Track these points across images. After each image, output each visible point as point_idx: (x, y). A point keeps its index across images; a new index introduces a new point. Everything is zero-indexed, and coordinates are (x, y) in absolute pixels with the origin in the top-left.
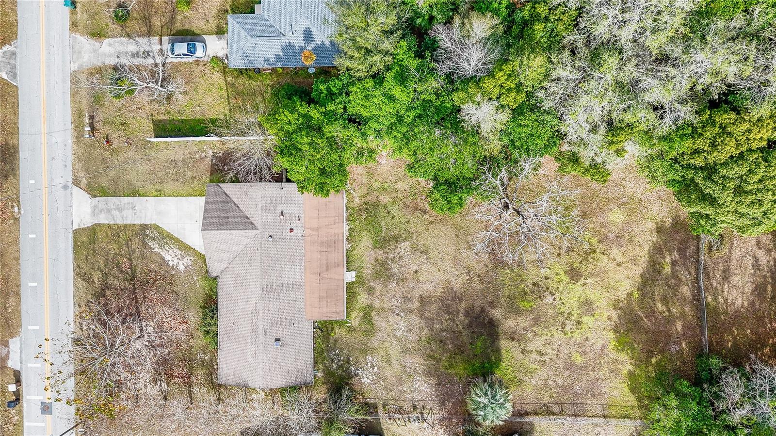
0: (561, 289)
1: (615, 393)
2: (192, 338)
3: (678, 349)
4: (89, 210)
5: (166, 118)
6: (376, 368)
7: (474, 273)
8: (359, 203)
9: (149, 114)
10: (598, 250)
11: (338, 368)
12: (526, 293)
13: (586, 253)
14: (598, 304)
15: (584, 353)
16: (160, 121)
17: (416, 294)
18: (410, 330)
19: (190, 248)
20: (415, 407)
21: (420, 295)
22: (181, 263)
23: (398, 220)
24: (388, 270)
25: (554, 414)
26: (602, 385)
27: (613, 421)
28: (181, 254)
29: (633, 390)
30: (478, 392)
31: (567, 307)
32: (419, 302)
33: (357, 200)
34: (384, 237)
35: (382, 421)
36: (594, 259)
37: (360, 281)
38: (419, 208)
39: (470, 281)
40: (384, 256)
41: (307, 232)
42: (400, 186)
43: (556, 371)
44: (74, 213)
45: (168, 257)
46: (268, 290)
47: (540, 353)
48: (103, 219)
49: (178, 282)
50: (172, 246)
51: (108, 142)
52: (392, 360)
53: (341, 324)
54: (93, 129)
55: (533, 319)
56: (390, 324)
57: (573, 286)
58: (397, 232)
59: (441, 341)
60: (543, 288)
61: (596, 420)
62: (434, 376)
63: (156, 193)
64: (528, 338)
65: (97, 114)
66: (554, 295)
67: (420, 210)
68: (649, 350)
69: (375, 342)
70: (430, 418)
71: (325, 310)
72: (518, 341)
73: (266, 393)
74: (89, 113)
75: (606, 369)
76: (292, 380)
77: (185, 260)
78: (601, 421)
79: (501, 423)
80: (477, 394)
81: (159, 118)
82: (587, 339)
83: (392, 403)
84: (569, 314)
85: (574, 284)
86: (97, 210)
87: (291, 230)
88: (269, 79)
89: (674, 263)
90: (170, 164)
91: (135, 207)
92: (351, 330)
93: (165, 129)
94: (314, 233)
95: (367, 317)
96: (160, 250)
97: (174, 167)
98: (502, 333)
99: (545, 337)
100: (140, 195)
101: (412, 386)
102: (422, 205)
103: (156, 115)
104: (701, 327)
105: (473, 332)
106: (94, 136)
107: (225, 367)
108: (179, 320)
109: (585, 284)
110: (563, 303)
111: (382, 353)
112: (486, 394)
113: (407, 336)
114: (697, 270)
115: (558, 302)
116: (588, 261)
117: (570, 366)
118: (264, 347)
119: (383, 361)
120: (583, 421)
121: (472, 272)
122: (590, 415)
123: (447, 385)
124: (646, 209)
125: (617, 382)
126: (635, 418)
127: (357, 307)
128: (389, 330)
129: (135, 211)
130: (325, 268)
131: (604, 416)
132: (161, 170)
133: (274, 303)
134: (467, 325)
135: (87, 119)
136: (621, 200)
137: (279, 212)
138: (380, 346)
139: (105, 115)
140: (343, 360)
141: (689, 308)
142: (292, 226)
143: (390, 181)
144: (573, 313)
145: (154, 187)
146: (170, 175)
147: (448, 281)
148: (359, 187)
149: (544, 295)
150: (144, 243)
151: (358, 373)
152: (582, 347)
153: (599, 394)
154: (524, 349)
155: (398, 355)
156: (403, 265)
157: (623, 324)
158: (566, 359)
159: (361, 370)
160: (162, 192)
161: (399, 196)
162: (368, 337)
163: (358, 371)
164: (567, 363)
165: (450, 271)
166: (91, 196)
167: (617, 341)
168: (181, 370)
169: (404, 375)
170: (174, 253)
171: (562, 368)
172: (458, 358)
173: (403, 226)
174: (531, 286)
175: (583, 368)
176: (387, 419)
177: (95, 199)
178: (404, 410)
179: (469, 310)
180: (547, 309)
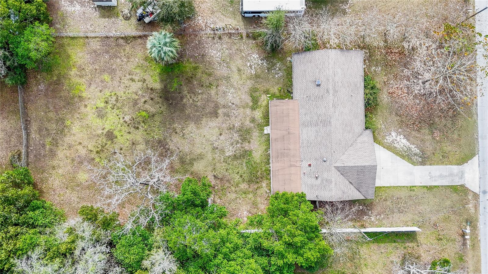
0: (119, 125)
1: (81, 55)
2: (385, 82)
3: (40, 87)
4: (466, 175)
5: (407, 244)
6: (248, 65)
8: (263, 183)
9: (420, 247)
10: (95, 153)
11: (275, 64)
12: (143, 122)
13: (103, 151)
14: (94, 116)
15: (102, 81)
16: (412, 241)
17: (220, 119)
18: (224, 93)
19: (387, 149)
20: (220, 38)
21: (217, 118)
22: (394, 137)
23: (235, 171)
24: (241, 136)
25: (122, 38)
26: (89, 60)
27: (82, 35)
28: (394, 144)
29: (69, 56)
30: (170, 54)
31: (115, 113)
32: (218, 113)
33: (264, 185)
34: (244, 158)
35: (243, 27)
36: (98, 147)
37: (261, 128)
39: (183, 129)
40: (244, 145)
41: (298, 164)
42: (233, 196)
43: (121, 68)
44: (478, 173)
45: (404, 141)
46: (326, 123)
47: (132, 80)
48: (455, 169)
49: (396, 123)
50: (401, 149)
52: (237, 71)
53: (273, 96)
54: (463, 235)
55: (138, 104)
56: (238, 97)
57: (111, 127)
58: (235, 163)
59: (202, 86)
60: (132, 126)
61: (93, 35)
62: (207, 61)
63: (414, 188)
64: (141, 91)
65: (460, 247)
66: (124, 121)
67: (219, 179)
68: (59, 85)
69: (250, 83)
70: (209, 31)
71: (284, 108)
72: (148, 88)
73: (329, 44)
74: (466, 248)
75: (87, 71)
76: (308, 55)
77: (391, 140)
78: (89, 35)
79: (154, 33)
80: (172, 52)
81: (413, 244)
82: (101, 91)
83: (236, 41)
84: (113, 109)
85: (110, 129)
86: (460, 175)
87: (310, 165)
88: (330, 272)
89: (44, 146)
90: (404, 210)
91: (430, 178)
92: (267, 92)
93: (408, 235)
94: (294, 163)
95: (255, 101)
96: (410, 146)
97: (400, 208)
98: (159, 93)
99: (130, 91)
100: (427, 187)
101: (222, 54)
102: (217, 182)
103: (415, 247)
104: (24, 102)
105: (180, 93)
106: (463, 231)
107: (359, 63)
108: (395, 95)
109: (103, 129)
110: (118, 116)
111: (244, 76)
112: (165, 53)
113: (226, 89)
114: (28, 141)
115: (121, 116)
116: (101, 146)
117: (112, 72)
118: (328, 80)
119: (243, 70)
120: (102, 33)
121: (181, 135)
122: (97, 38)
123: (198, 55)
124: (63, 182)
125: (80, 62)
126: (67, 37)
127: (262, 108)
128: (239, 93)
129: (430, 175)
130: (285, 137)
131: (88, 38)
132: (410, 205)
133: (321, 112)
134: (184, 98)
135: (468, 243)
136: (80, 188)
137: (319, 179)
138: (246, 81)
139: (454, 246)
140: (272, 70)
141: (33, 115)
142: (309, 168)
143: (240, 199)
144: (111, 109)
145: (416, 193)
146: (404, 202)
147: (198, 128)
148: (263, 194)
149: (131, 120)
150: (423, 151)
151: (262, 61)
152: (104, 86)
153: (91, 53)
154: (143, 83)
155: (233, 75)
156: (230, 139)
157: (76, 102)
158: (115, 77)
159: (259, 63)
160: (409, 189)
161: (234, 188)
162: (254, 87)
163: (262, 62)
164: (114, 74)
165: (196, 135)
166: (464, 185)
167: (80, 90)
168: (393, 58)
169: (228, 60)
170: (399, 144)
171: (117, 70)
172: (190, 75)
173: (230, 166)
174: (140, 127)
175: (103, 70)
176: (240, 28)
177: (461, 183)
178: (228, 36)
179: (183, 109)
180: (129, 111)
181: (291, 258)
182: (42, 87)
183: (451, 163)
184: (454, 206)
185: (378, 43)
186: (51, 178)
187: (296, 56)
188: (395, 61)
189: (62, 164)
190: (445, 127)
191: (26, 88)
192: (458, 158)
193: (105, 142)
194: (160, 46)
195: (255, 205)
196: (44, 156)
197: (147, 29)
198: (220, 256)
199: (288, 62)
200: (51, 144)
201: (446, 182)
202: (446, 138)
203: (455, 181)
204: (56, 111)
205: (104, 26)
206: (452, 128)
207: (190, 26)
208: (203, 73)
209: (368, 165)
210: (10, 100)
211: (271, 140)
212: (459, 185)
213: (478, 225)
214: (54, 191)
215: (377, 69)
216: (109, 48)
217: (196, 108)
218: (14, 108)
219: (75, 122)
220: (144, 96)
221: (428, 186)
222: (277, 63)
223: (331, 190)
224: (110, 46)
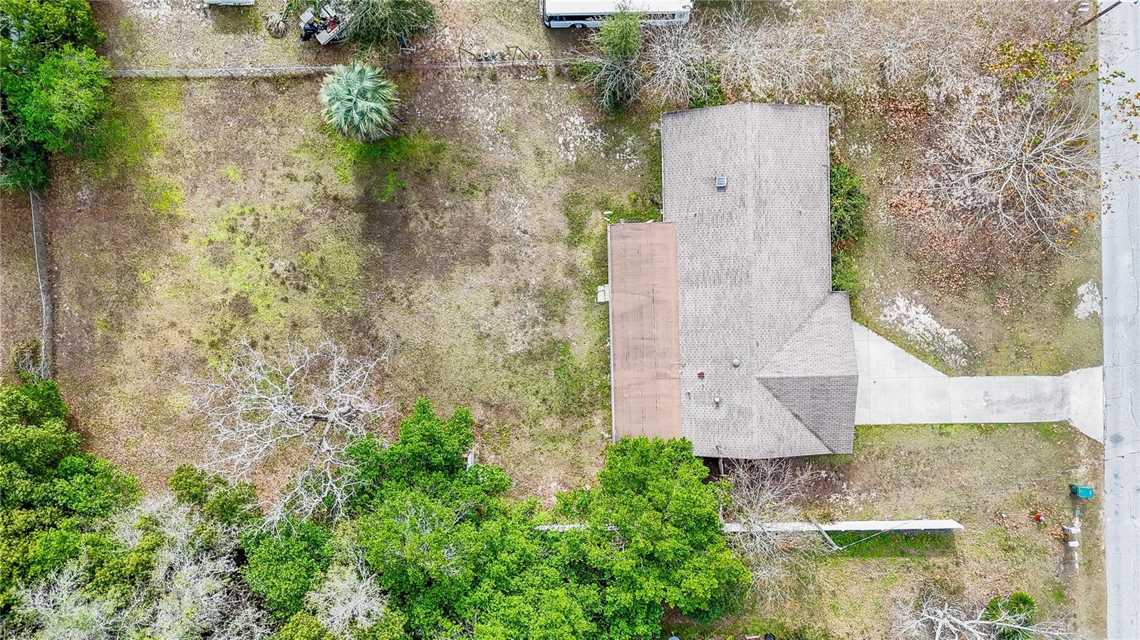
0: (262, 283)
2: (881, 180)
3: (79, 193)
4: (1073, 399)
5: (932, 560)
6: (560, 142)
7: (402, 304)
8: (595, 418)
9: (962, 566)
10: (207, 346)
11: (624, 139)
13: (225, 342)
14: (205, 261)
15: (222, 181)
16: (943, 553)
17: (495, 268)
18: (504, 207)
19: (886, 336)
20: (494, 78)
21: (489, 265)
22: (903, 310)
23: (529, 388)
24: (544, 306)
25: (267, 80)
26: (192, 130)
27: (174, 72)
28: (903, 325)
29: (145, 123)
30: (375, 116)
31: (251, 255)
32: (490, 255)
33: (597, 420)
34: (551, 359)
35: (547, 52)
36: (213, 334)
37: (590, 287)
38: (493, 410)
39: (408, 291)
40: (550, 329)
41: (674, 373)
42: (526, 446)
43: (266, 150)
44: (1101, 393)
45: (927, 319)
46: (740, 276)
47: (292, 178)
48: (1046, 383)
49: (908, 276)
50: (919, 338)
51: (1038, 519)
52: (533, 156)
53: (619, 214)
54: (1065, 539)
55: (305, 233)
56: (538, 217)
57: (243, 288)
58: (530, 369)
59: (453, 190)
60: (291, 284)
61: (200, 73)
62: (463, 132)
63: (949, 429)
64: (312, 202)
65: (1058, 568)
66: (273, 274)
67: (492, 406)
68: (122, 190)
69: (563, 185)
70: (468, 63)
71: (643, 241)
72: (327, 197)
73: (749, 90)
74: (1072, 569)
75: (188, 156)
76: (699, 116)
77: (895, 315)
78: (191, 73)
79: (335, 68)
80: (378, 112)
81: (945, 558)
82: (219, 204)
83: (532, 84)
84: (248, 244)
85: (242, 292)
86: (1060, 396)
87: (701, 375)
88: (749, 623)
89: (90, 329)
90: (924, 481)
91: (987, 406)
92: (603, 204)
93: (933, 539)
94: (664, 371)
95: (577, 225)
96: (940, 331)
97: (915, 475)
99: (286, 204)
100: (979, 426)
101: (499, 115)
102: (488, 414)
103: (950, 565)
104: (45, 230)
105: (401, 207)
106: (1064, 530)
107: (817, 136)
108: (905, 211)
109: (225, 292)
110: (258, 260)
111: (550, 168)
112: (362, 114)
113: (509, 197)
114: (53, 320)
115: (267, 261)
116: (221, 329)
117: (245, 159)
118: (744, 176)
119: (549, 153)
120: (221, 69)
121: (404, 306)
122: (210, 81)
123: (442, 117)
124: (135, 413)
125: (171, 135)
126: (140, 79)
127: (593, 242)
128: (540, 207)
129: (987, 398)
130: (644, 310)
131: (188, 80)
132: (939, 469)
133: (728, 251)
134: (410, 219)
135: (1077, 558)
136: (174, 427)
137: (723, 408)
138: (554, 179)
139: (1044, 564)
140: (616, 153)
141: (64, 257)
142: (700, 383)
143: (542, 454)
144: (242, 244)
145: (953, 440)
146: (924, 461)
147: (444, 289)
148: (594, 443)
149: (289, 271)
150: (969, 343)
151: (591, 132)
152: (226, 190)
153: (197, 115)
154: (317, 183)
155: (524, 165)
156: (518, 314)
157: (163, 229)
158: (251, 170)
159: (585, 137)
160: (937, 432)
161: (528, 429)
162: (574, 193)
163: (591, 135)
164: (249, 163)
165: (440, 306)
166: (1068, 423)
167: (172, 202)
168: (901, 122)
169: (513, 131)
170: (915, 326)
171: (257, 155)
172: (424, 164)
173: (519, 377)
174: (309, 287)
175: (224, 155)
176: (540, 56)
177: (1061, 418)
178: (512, 73)
179: (408, 245)
180: (283, 249)
181: (651, 588)
182: (84, 194)
183: (1036, 371)
184: (1043, 472)
185: (865, 89)
186: (107, 403)
187: (670, 119)
188: (904, 131)
189: (131, 372)
190: (1023, 287)
191: (49, 196)
192: (1053, 358)
193: (229, 321)
194: (350, 97)
195: (576, 466)
196: (90, 353)
197: (325, 59)
198: (487, 584)
199: (653, 134)
200: (106, 327)
201: (1025, 413)
202: (1024, 312)
203: (1045, 412)
204: (117, 250)
205: (226, 53)
206: (1041, 287)
207: (423, 50)
208: (454, 161)
209: (837, 375)
210: (12, 225)
211: (613, 316)
212: (1056, 423)
213: (1101, 517)
214: (114, 434)
215: (862, 150)
216: (236, 103)
217: (438, 242)
218: (22, 243)
219: (161, 274)
220: (317, 215)
221: (983, 425)
222: (627, 136)
223: (749, 433)
224: (240, 99)
